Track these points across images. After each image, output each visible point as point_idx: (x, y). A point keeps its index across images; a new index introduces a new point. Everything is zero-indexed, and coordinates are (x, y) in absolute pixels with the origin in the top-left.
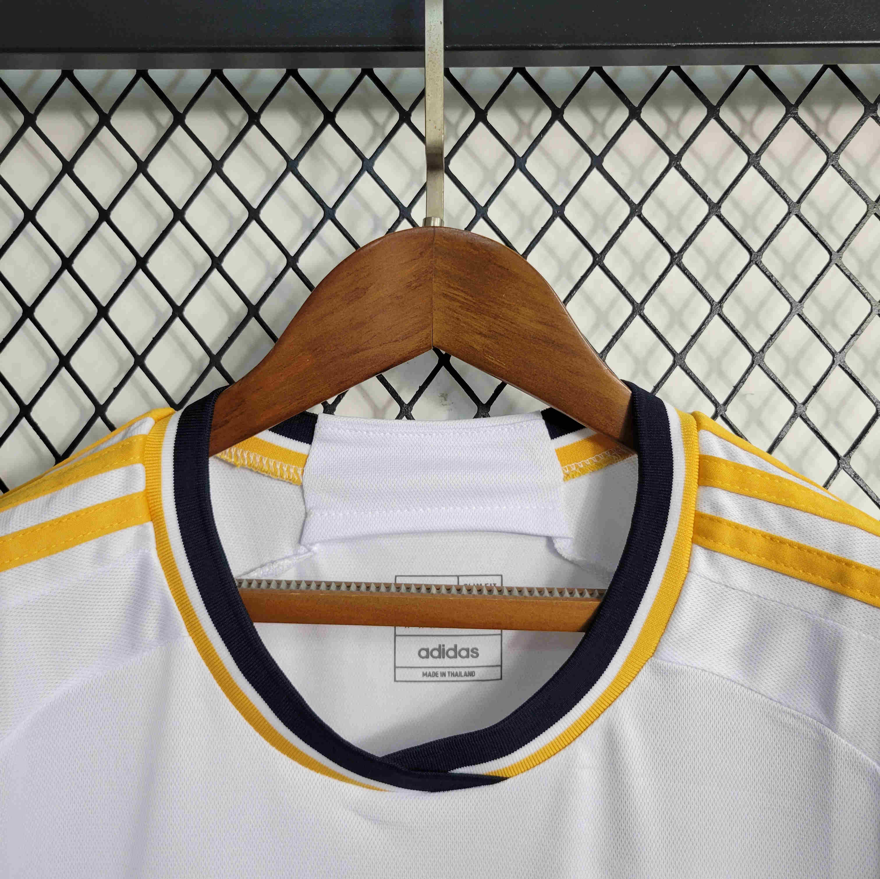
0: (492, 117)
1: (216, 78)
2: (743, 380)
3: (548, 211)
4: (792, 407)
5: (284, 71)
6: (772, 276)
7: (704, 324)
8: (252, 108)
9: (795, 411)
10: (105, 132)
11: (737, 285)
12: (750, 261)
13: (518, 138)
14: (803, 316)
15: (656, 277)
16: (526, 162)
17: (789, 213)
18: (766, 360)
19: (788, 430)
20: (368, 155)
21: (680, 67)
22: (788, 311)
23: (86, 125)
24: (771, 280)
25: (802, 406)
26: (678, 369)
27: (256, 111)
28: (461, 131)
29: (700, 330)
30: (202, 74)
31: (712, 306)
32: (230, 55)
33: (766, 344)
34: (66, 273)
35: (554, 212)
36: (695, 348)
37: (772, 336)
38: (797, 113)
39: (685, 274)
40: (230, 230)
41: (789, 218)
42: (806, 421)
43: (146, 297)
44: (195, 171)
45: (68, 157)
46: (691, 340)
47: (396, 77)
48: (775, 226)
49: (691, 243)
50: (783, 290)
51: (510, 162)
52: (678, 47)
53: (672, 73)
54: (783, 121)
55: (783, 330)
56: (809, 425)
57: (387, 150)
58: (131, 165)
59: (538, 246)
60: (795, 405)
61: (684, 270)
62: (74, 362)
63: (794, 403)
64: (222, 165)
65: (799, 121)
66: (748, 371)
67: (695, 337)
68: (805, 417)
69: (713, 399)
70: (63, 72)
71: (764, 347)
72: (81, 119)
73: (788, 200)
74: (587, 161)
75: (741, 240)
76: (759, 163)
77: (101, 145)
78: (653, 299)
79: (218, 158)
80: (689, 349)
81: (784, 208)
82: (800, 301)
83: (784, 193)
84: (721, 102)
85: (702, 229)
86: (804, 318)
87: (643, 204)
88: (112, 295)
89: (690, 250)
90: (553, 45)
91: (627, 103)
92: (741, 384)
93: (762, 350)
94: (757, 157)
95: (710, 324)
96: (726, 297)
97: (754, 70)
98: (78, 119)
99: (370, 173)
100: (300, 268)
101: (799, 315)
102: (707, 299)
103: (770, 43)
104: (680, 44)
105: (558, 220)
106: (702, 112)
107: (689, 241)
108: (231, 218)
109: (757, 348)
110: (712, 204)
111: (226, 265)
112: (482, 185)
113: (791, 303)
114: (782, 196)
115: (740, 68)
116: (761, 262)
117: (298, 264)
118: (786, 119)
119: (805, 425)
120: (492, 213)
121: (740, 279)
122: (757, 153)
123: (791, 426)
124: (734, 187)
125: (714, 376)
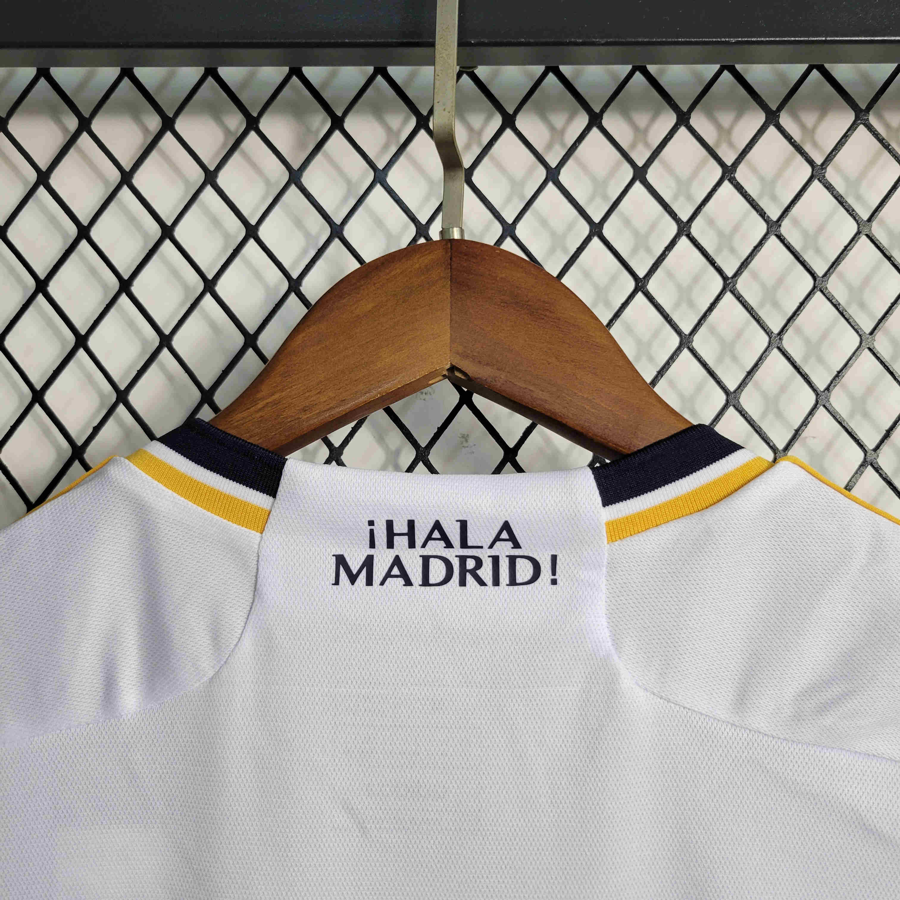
0: (521, 123)
1: (210, 77)
2: (805, 423)
3: (585, 229)
4: (862, 455)
5: (286, 69)
6: (839, 304)
7: (761, 359)
8: (250, 111)
9: (865, 459)
10: (85, 138)
11: (798, 315)
12: (814, 287)
13: (549, 147)
14: (874, 350)
15: (707, 305)
16: (559, 174)
17: (858, 233)
18: (831, 400)
19: (857, 480)
20: (381, 165)
21: (734, 66)
22: (858, 344)
23: (65, 129)
24: (838, 309)
25: (873, 453)
26: (731, 410)
27: (255, 114)
28: (486, 139)
29: (756, 366)
30: (195, 73)
31: (770, 338)
32: (225, 51)
33: (831, 382)
34: (40, 298)
35: (591, 231)
36: (750, 387)
37: (839, 372)
38: (868, 119)
39: (740, 302)
40: (225, 249)
41: (859, 238)
42: (878, 470)
43: (131, 324)
44: (187, 182)
45: (43, 166)
46: (746, 377)
47: (412, 76)
48: (843, 248)
49: (747, 266)
50: (851, 320)
51: (541, 173)
52: (738, 43)
53: (726, 73)
54: (852, 128)
55: (851, 366)
56: (881, 475)
57: (402, 159)
58: (115, 176)
59: (573, 269)
60: (865, 451)
61: (739, 298)
62: (49, 397)
63: (864, 449)
64: (216, 176)
65: (870, 128)
66: (811, 413)
67: (750, 373)
68: (876, 466)
69: (771, 444)
70: (38, 70)
71: (829, 386)
72: (58, 122)
73: (857, 218)
74: (628, 173)
75: (803, 263)
76: (824, 176)
77: (80, 151)
78: (703, 330)
79: (212, 168)
80: (744, 387)
81: (852, 227)
82: (871, 333)
83: (853, 210)
84: (780, 108)
85: (759, 251)
86: (876, 352)
87: (692, 222)
88: (92, 322)
89: (745, 274)
90: (594, 40)
91: (675, 107)
92: (803, 428)
93: (828, 389)
94: (822, 169)
95: (769, 358)
96: (787, 328)
97: (818, 70)
98: (55, 123)
99: (382, 185)
100: (304, 293)
101: (870, 349)
102: (765, 330)
103: (844, 39)
104: (740, 39)
105: (596, 240)
106: (760, 118)
107: (745, 264)
108: (227, 236)
109: (821, 386)
110: (770, 223)
111: (219, 289)
112: (508, 200)
113: (860, 336)
114: (850, 214)
115: (804, 67)
116: (827, 288)
117: (301, 288)
118: (855, 126)
119: (877, 475)
120: (520, 231)
121: (802, 308)
122: (823, 164)
123: (861, 475)
124: (796, 203)
125: (771, 416)
